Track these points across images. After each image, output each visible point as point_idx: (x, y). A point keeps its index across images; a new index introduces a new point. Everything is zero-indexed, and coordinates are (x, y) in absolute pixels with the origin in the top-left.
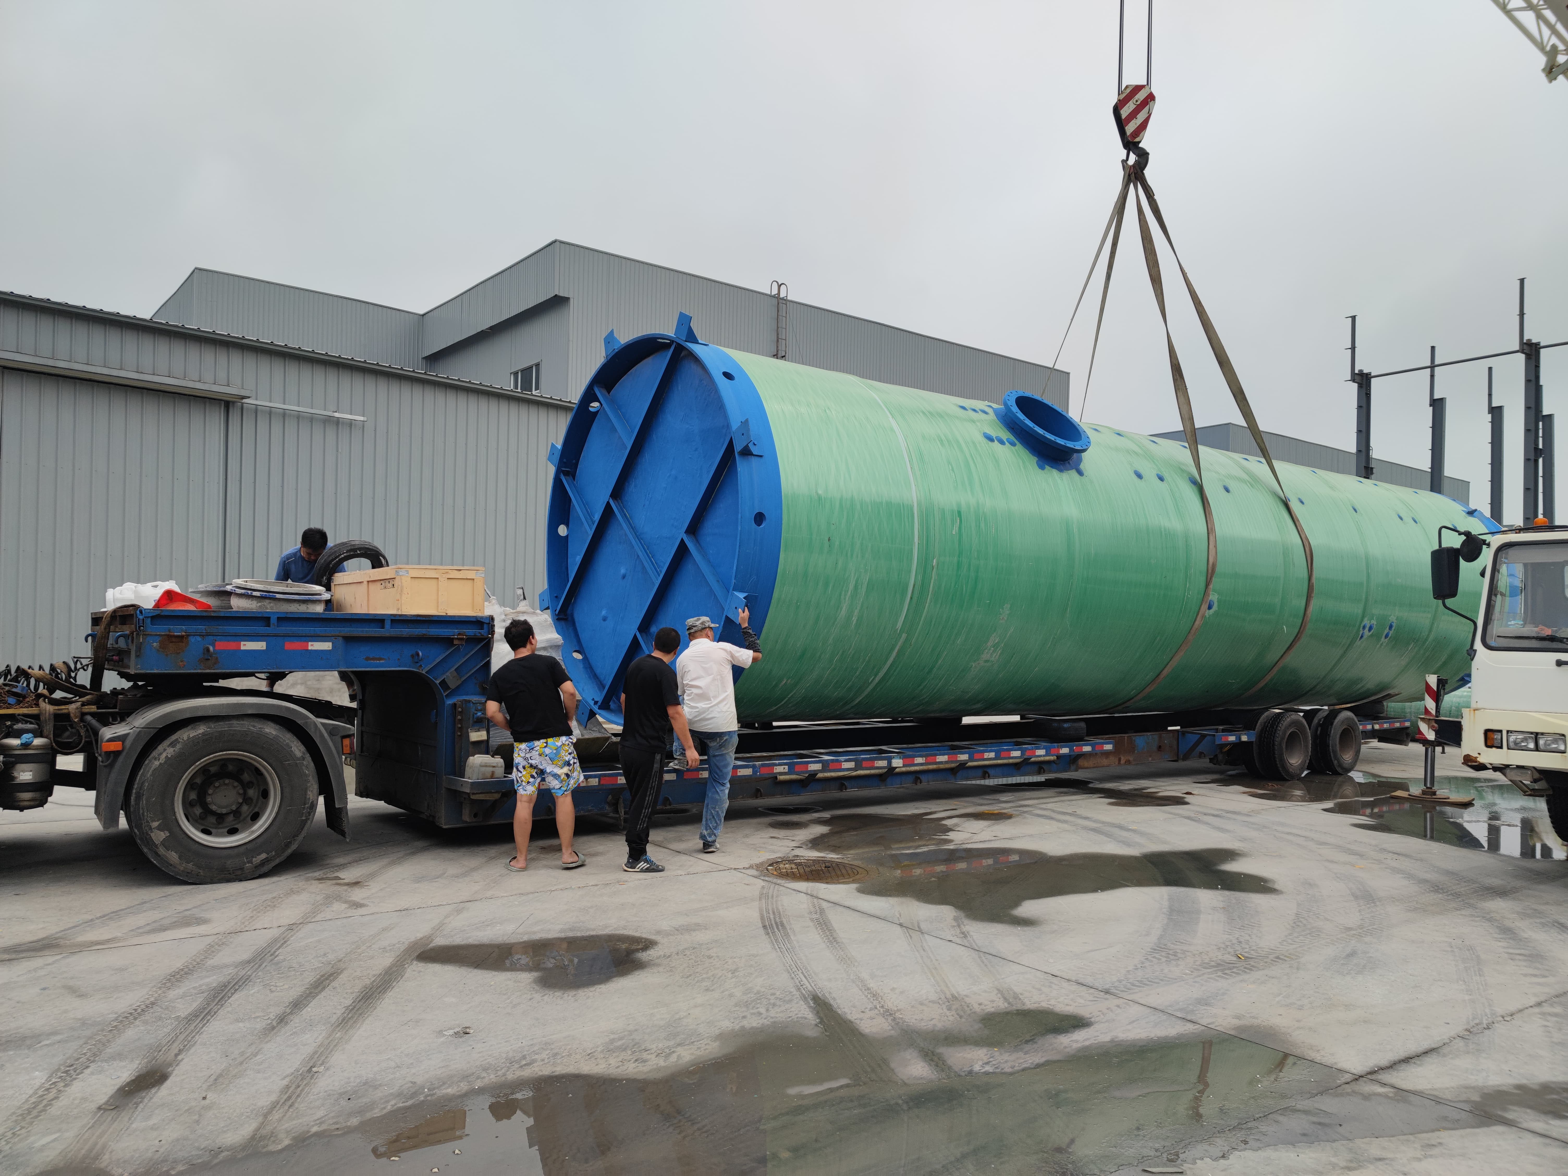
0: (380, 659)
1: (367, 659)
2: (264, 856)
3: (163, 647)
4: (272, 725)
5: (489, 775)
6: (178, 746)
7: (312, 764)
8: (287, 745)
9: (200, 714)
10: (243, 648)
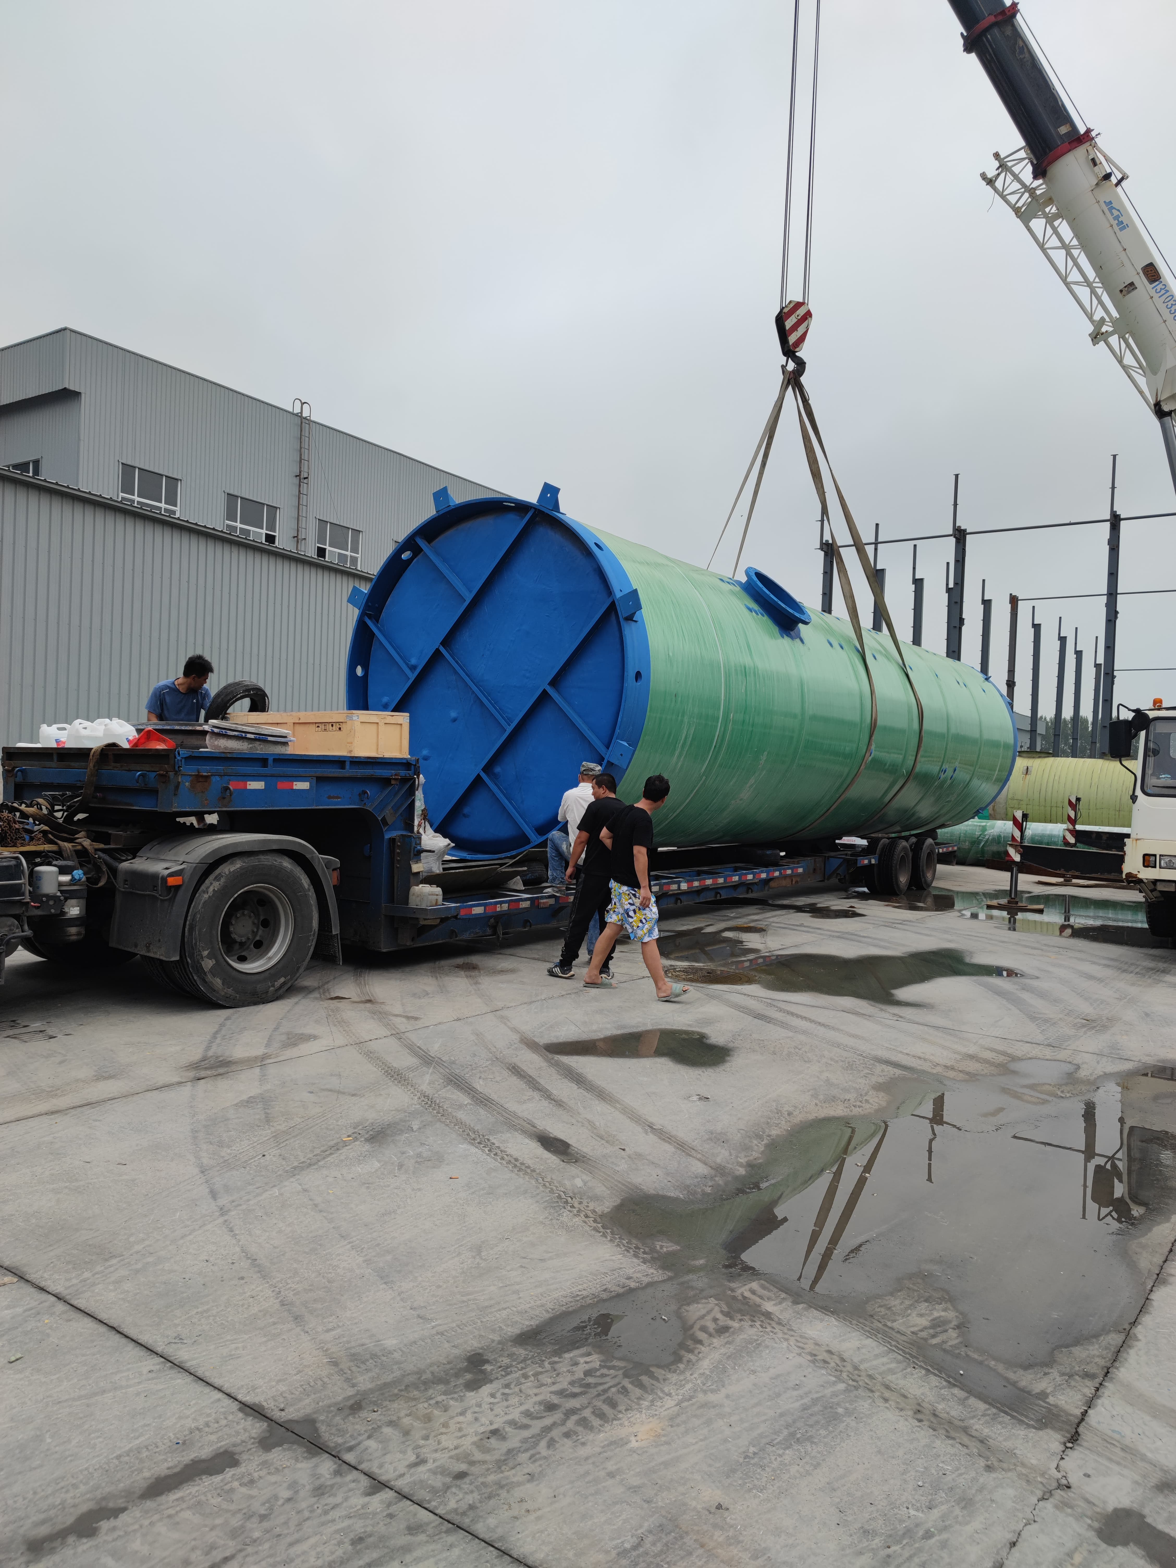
0: (337, 797)
1: (329, 797)
2: (282, 980)
3: (193, 786)
4: (287, 859)
5: (434, 903)
6: (223, 880)
7: (314, 895)
8: (299, 878)
9: (239, 849)
10: (249, 787)
